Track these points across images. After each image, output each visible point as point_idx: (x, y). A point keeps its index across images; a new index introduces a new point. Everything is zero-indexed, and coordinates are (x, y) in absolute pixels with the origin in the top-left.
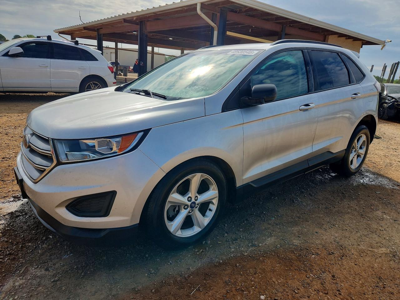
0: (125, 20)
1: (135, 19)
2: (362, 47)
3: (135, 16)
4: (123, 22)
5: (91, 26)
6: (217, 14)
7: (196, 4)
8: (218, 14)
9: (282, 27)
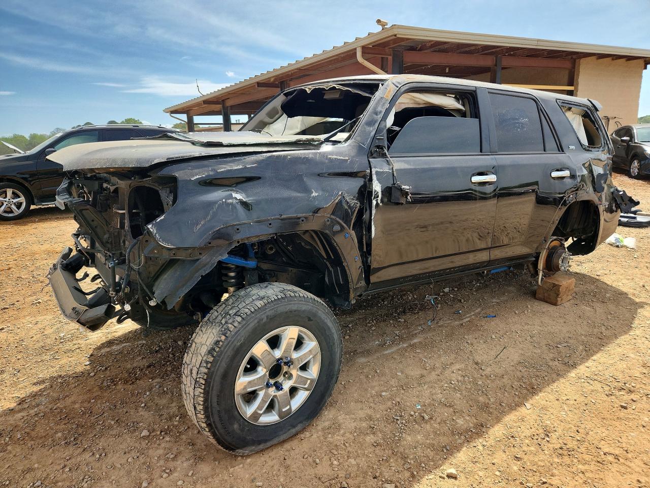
0: (259, 84)
1: (272, 80)
2: (646, 68)
3: (273, 77)
4: (256, 86)
5: (214, 97)
6: (387, 58)
7: (356, 49)
8: (390, 58)
9: (495, 58)
